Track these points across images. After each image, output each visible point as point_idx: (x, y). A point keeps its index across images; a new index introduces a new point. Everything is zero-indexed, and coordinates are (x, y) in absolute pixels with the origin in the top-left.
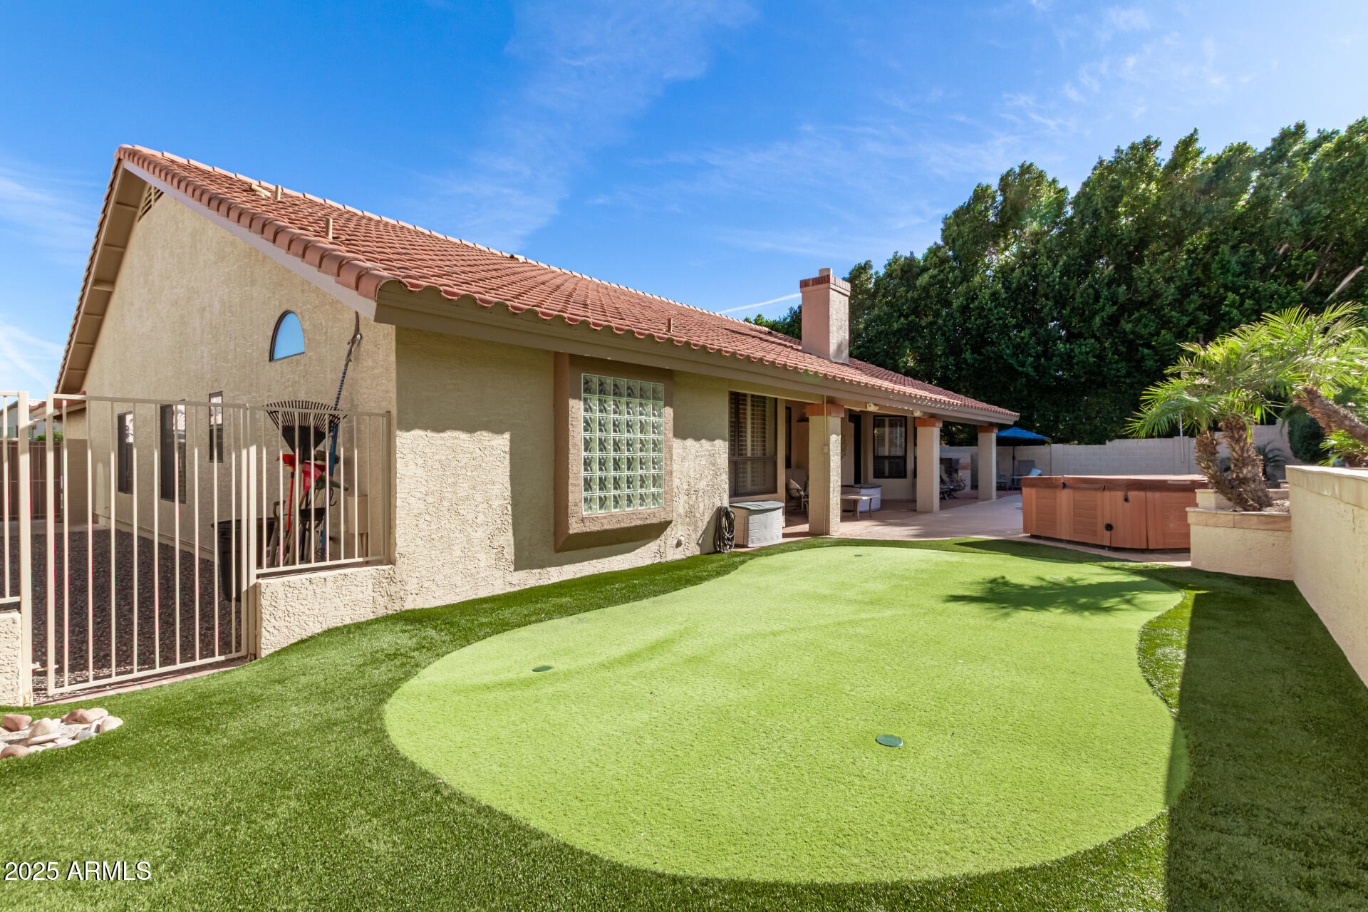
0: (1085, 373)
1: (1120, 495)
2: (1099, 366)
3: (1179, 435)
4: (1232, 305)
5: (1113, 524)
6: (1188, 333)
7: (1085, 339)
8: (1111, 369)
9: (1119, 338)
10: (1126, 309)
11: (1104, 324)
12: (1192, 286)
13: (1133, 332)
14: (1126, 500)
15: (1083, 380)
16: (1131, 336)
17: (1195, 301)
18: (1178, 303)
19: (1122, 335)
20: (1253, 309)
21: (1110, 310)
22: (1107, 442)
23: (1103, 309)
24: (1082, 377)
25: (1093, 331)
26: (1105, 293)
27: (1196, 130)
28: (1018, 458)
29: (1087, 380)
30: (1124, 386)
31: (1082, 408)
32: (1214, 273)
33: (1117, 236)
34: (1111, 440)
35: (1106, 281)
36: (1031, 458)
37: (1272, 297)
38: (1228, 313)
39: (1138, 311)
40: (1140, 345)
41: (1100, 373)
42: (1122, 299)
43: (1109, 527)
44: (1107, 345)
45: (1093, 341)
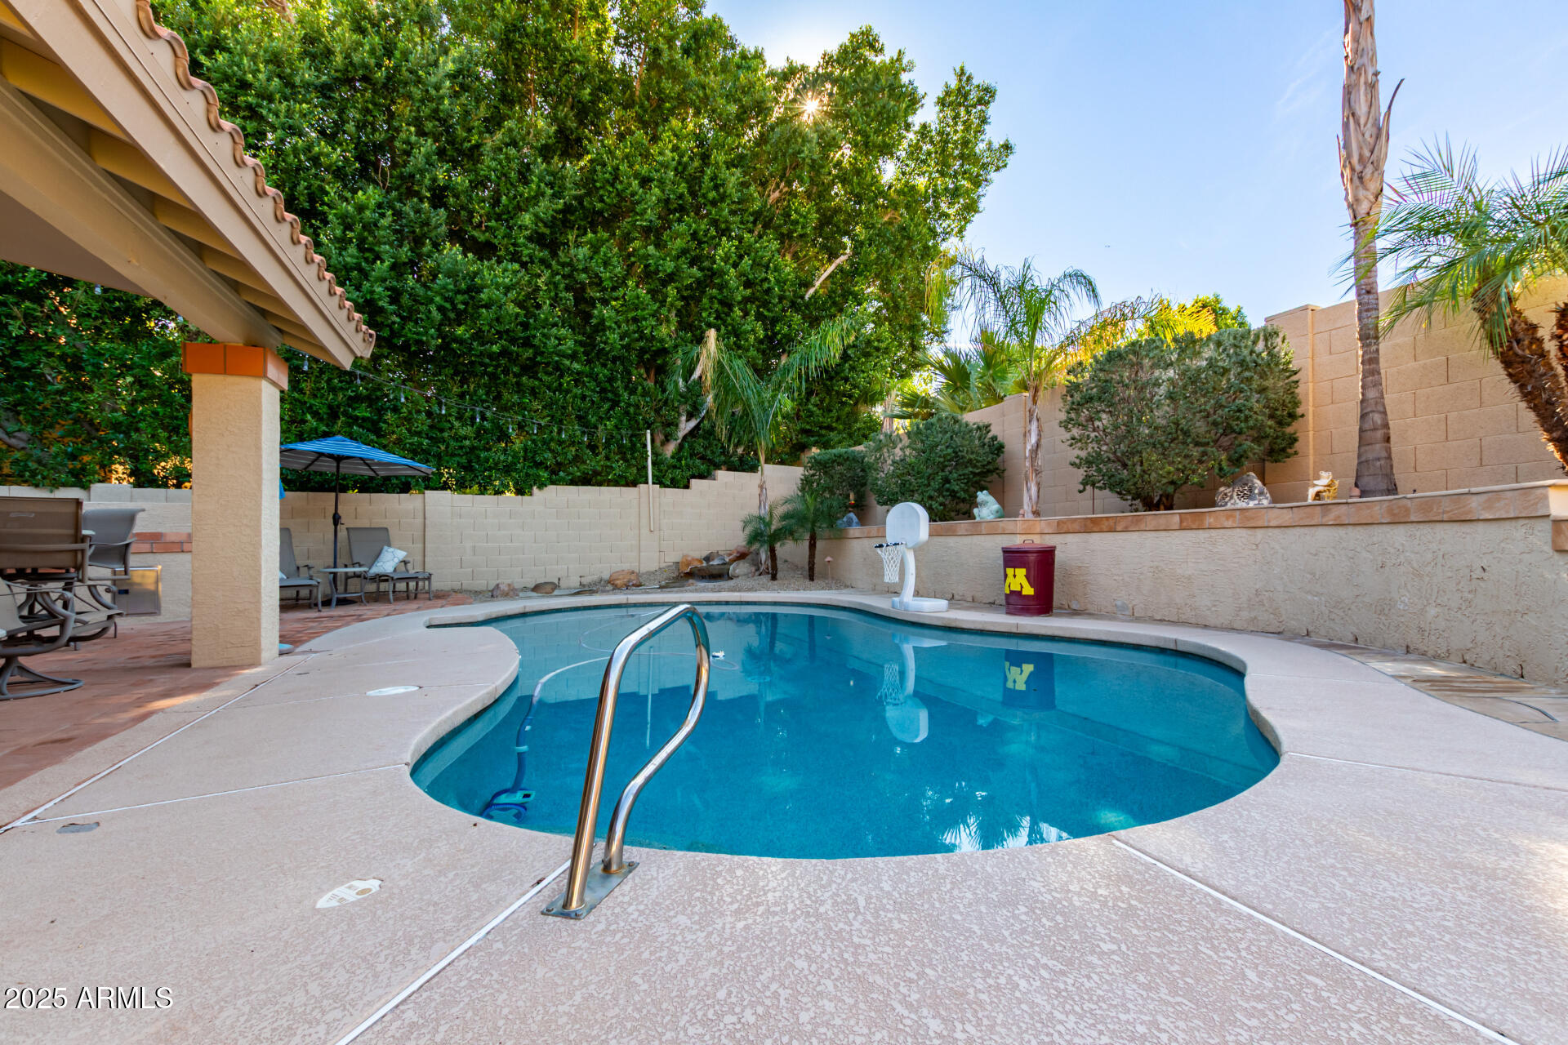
2: (525, 326)
3: (646, 482)
8: (549, 337)
9: (563, 274)
13: (586, 269)
15: (495, 348)
19: (567, 269)
22: (535, 489)
28: (347, 521)
34: (542, 486)
36: (378, 522)
40: (596, 299)
41: (527, 343)
42: (569, 190)
44: (541, 283)
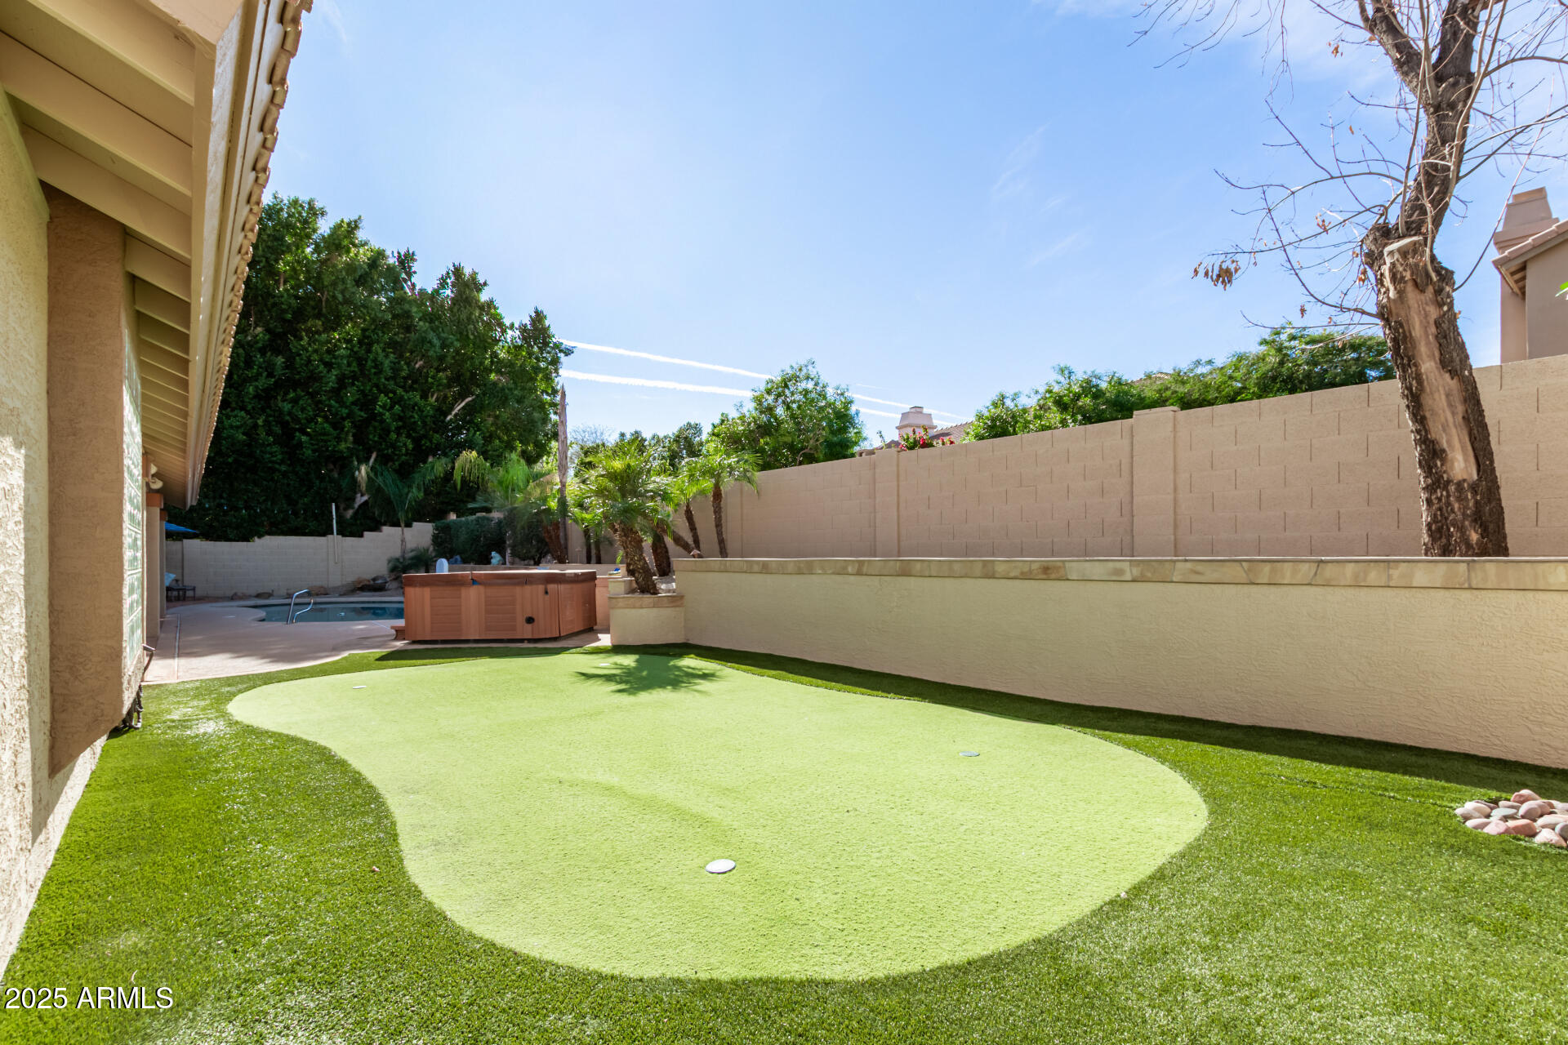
0: (233, 452)
1: (541, 588)
3: (332, 533)
4: (384, 407)
5: (534, 617)
6: (344, 427)
7: (233, 410)
8: (265, 452)
9: (274, 416)
10: (282, 386)
11: (257, 396)
12: (348, 378)
13: (290, 413)
14: (546, 593)
15: (230, 460)
16: (288, 418)
17: (350, 395)
18: (337, 392)
19: (276, 414)
20: (399, 415)
21: (263, 382)
22: (256, 538)
23: (256, 378)
24: (230, 456)
25: (243, 402)
26: (259, 359)
27: (360, 218)
29: (235, 461)
30: (277, 474)
31: (225, 495)
32: (369, 371)
33: (274, 297)
34: (260, 536)
35: (260, 345)
37: (413, 408)
38: (381, 414)
39: (295, 391)
40: (296, 430)
41: (251, 455)
42: (278, 371)
43: (530, 620)
44: (260, 422)
45: (243, 413)
